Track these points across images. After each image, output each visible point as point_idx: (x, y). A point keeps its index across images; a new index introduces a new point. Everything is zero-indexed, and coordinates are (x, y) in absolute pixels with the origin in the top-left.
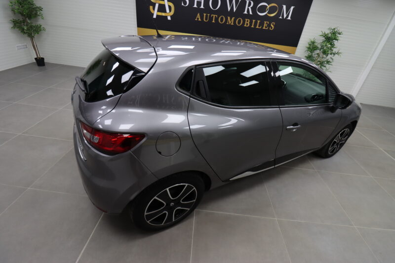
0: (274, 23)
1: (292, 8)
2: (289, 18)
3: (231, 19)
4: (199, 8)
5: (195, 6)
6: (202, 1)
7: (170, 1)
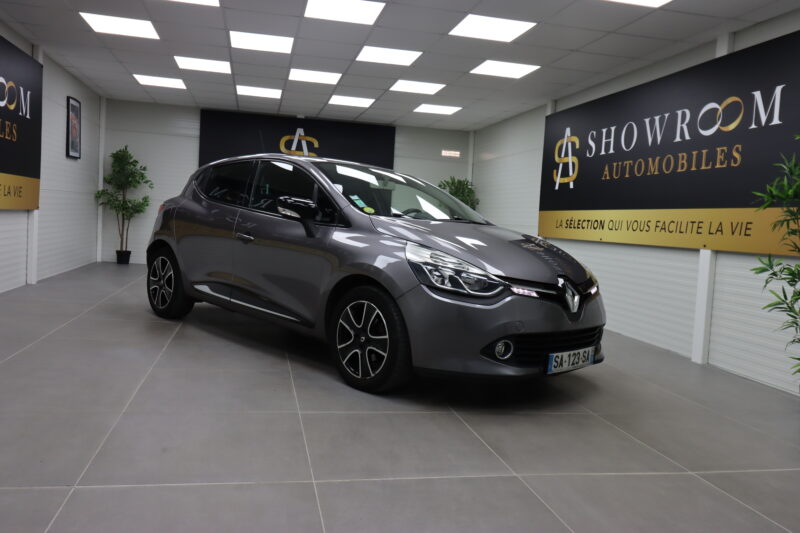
0: (740, 146)
1: (778, 90)
2: (776, 121)
3: (654, 161)
4: (607, 155)
5: (603, 153)
6: (612, 140)
7: (573, 155)
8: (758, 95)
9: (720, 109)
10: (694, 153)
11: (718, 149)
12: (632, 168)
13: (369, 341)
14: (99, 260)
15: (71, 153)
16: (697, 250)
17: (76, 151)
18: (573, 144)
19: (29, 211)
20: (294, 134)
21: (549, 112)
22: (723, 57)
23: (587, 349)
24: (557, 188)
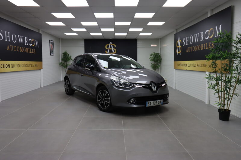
1: (221, 26)
3: (196, 47)
4: (187, 45)
5: (186, 44)
6: (188, 41)
7: (180, 45)
8: (216, 27)
9: (209, 31)
10: (204, 44)
11: (209, 43)
12: (192, 49)
13: (105, 100)
14: (61, 80)
15: (51, 54)
16: (206, 72)
17: (53, 53)
18: (180, 42)
19: (40, 70)
20: (109, 44)
21: (175, 33)
22: (209, 17)
23: (160, 100)
24: (177, 55)
